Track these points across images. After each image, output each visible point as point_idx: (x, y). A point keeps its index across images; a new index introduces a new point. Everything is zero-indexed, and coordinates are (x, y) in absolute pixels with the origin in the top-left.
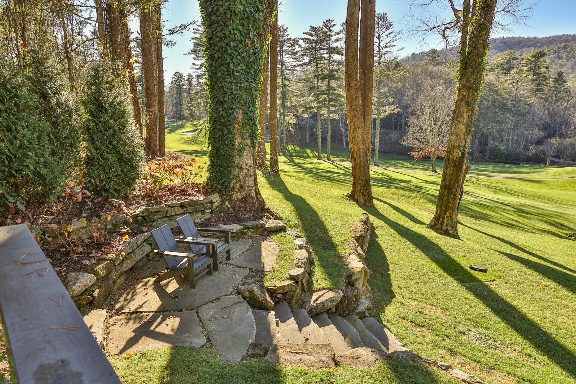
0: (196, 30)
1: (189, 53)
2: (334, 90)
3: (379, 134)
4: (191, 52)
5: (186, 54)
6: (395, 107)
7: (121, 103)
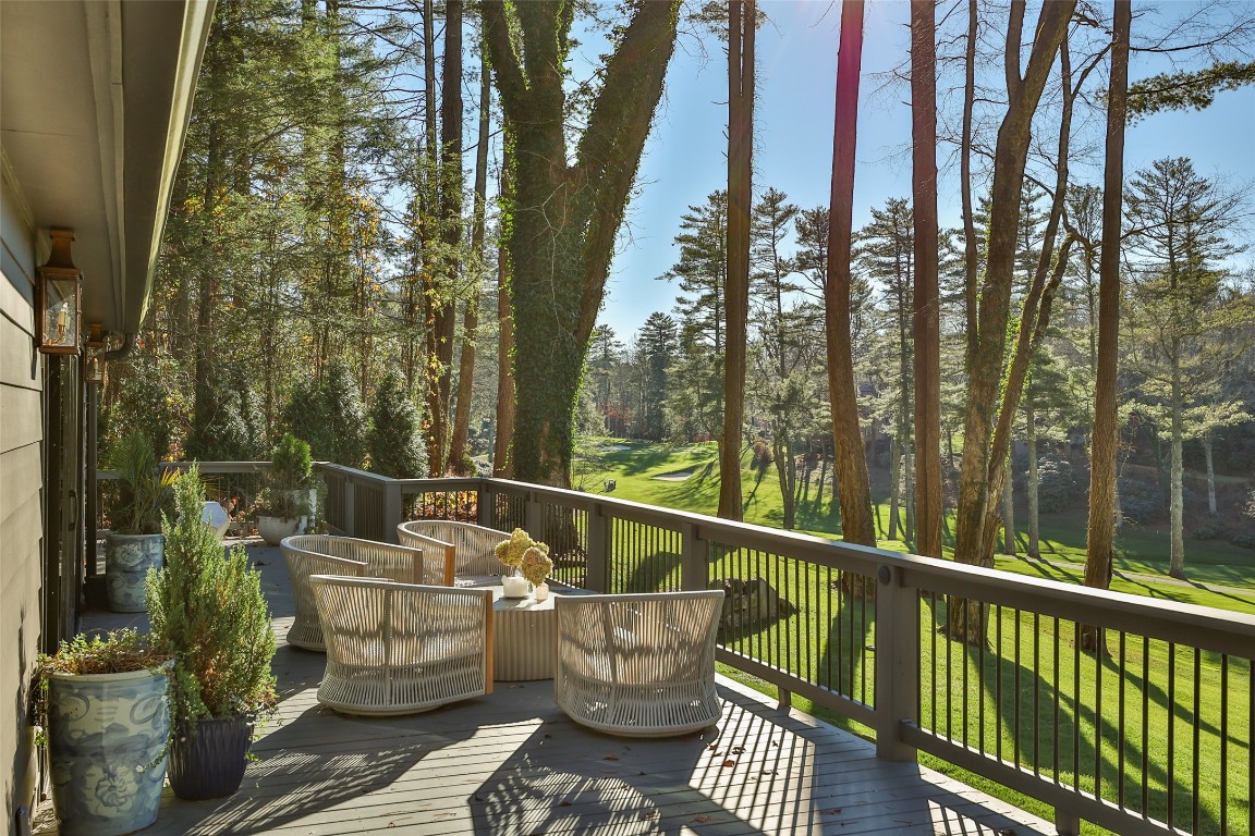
0: (688, 219)
1: (669, 274)
2: (1048, 362)
3: (1179, 483)
4: (673, 273)
5: (661, 278)
6: (1234, 407)
7: (408, 414)
